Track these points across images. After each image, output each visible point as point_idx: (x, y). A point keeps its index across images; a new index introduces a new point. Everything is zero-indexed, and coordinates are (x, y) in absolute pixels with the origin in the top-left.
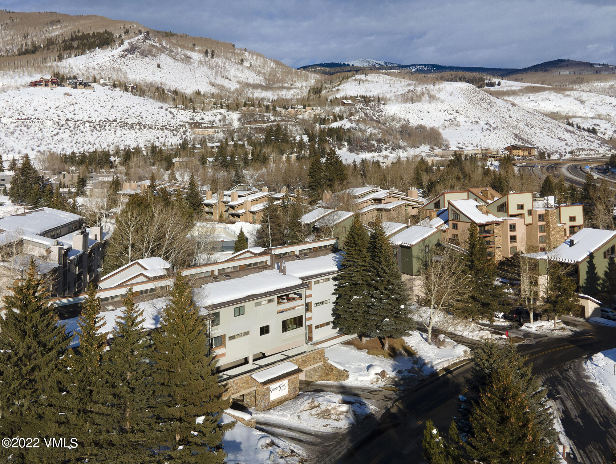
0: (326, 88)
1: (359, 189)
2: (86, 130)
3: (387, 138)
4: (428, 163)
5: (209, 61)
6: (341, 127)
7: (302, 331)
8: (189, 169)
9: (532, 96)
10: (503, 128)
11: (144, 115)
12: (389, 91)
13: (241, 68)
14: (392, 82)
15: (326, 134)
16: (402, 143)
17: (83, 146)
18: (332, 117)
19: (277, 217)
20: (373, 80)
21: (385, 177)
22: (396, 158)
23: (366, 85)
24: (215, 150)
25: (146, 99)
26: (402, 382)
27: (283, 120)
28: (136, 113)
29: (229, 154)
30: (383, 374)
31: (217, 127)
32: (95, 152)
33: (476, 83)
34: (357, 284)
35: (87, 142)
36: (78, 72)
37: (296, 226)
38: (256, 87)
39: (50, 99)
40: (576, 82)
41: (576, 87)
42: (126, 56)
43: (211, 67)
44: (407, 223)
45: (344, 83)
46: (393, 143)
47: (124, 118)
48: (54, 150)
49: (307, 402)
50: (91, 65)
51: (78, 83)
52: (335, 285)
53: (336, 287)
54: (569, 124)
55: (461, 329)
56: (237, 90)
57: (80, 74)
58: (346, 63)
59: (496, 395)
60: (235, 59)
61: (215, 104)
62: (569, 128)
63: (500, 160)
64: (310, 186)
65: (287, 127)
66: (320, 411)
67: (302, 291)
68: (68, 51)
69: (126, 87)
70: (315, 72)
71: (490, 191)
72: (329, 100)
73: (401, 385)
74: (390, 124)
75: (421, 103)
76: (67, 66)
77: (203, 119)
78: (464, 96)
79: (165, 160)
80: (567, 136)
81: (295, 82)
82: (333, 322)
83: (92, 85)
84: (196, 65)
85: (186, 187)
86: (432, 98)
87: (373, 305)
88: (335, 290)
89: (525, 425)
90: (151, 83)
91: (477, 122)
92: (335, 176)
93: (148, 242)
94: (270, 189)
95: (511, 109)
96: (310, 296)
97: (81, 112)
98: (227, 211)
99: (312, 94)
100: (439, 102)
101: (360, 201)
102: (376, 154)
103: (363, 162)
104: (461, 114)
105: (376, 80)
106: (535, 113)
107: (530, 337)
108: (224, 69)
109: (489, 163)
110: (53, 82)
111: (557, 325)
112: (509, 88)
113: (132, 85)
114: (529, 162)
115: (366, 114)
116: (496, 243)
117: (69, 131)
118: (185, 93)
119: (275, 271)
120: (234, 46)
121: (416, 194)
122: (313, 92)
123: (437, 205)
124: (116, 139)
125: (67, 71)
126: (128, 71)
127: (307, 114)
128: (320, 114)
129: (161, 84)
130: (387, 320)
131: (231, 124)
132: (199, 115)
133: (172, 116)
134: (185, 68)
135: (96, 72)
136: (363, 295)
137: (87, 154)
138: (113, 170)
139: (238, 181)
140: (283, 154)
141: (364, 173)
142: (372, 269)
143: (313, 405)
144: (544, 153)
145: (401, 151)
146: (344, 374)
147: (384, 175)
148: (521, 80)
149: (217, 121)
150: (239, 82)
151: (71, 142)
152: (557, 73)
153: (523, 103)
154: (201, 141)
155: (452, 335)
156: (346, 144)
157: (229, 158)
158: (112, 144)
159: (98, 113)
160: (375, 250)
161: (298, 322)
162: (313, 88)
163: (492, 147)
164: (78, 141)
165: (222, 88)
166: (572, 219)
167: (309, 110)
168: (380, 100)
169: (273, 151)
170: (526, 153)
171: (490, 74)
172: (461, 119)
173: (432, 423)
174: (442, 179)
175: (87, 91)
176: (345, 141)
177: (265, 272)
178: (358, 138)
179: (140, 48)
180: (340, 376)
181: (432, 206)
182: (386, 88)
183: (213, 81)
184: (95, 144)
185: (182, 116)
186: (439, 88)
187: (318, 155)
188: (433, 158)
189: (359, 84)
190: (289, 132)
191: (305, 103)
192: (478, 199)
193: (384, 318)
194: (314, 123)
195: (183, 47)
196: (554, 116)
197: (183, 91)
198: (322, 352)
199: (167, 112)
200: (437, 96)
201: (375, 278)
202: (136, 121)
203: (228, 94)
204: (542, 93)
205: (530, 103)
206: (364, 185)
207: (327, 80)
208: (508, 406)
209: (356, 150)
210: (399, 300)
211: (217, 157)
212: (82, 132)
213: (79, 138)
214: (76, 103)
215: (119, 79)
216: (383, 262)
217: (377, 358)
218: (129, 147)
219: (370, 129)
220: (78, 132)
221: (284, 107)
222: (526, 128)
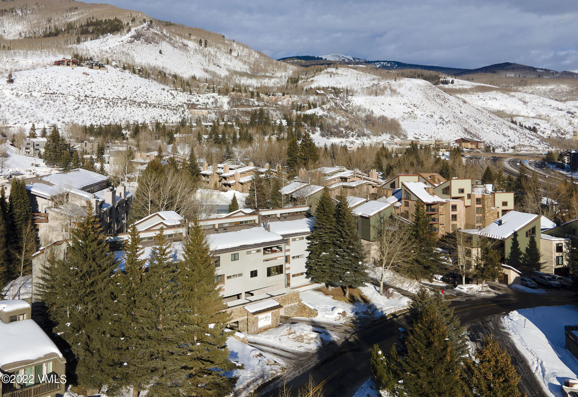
0: (302, 79)
1: (328, 168)
2: (101, 105)
3: (354, 126)
4: (388, 150)
5: (203, 50)
6: (314, 114)
7: (282, 277)
8: (188, 144)
9: (481, 95)
10: (455, 122)
11: (149, 95)
12: (356, 84)
13: (229, 57)
14: (359, 76)
15: (301, 120)
16: (367, 132)
17: (99, 120)
18: (307, 105)
19: (262, 187)
20: (343, 73)
21: (350, 160)
22: (361, 144)
23: (337, 78)
24: (209, 129)
25: (150, 81)
26: (358, 321)
27: (265, 105)
28: (142, 93)
29: (221, 132)
30: (344, 314)
31: (210, 109)
32: (110, 125)
33: (432, 80)
34: (325, 243)
35: (102, 116)
36: (94, 54)
37: (277, 195)
38: (242, 74)
39: (71, 76)
40: (520, 85)
41: (520, 88)
42: (133, 41)
43: (204, 56)
44: (367, 198)
45: (317, 75)
46: (359, 130)
47: (133, 96)
48: (76, 122)
49: (286, 329)
50: (104, 49)
51: (94, 64)
52: (308, 243)
53: (309, 245)
54: (513, 122)
55: (407, 286)
56: (226, 77)
57: (96, 56)
58: (320, 57)
59: (425, 326)
60: (225, 49)
61: (208, 88)
62: (513, 125)
63: (450, 151)
64: (289, 164)
65: (268, 112)
66: (296, 336)
67: (282, 246)
68: (85, 35)
69: (134, 69)
70: (293, 63)
71: (437, 176)
72: (305, 89)
73: (357, 323)
74: (356, 114)
75: (383, 97)
76: (85, 49)
77: (198, 101)
78: (421, 92)
79: (168, 135)
80: (510, 133)
81: (276, 72)
82: (306, 273)
83: (106, 66)
84: (192, 53)
85: (187, 159)
86: (394, 92)
87: (337, 260)
88: (308, 247)
89: (445, 349)
90: (154, 67)
91: (432, 116)
92: (309, 156)
93: (164, 200)
94: (255, 165)
95: (462, 105)
96: (289, 250)
97: (97, 90)
98: (220, 181)
99: (290, 83)
100: (399, 96)
101: (329, 178)
102: (344, 140)
103: (333, 146)
104: (418, 108)
105: (345, 73)
106: (483, 111)
107: (461, 295)
108: (216, 58)
109: (441, 153)
110: (74, 63)
111: (484, 288)
112: (461, 87)
113: (139, 68)
114: (476, 154)
115: (336, 104)
116: (440, 220)
117: (87, 106)
118: (183, 77)
119: (262, 228)
120: (224, 37)
121: (376, 176)
122: (291, 82)
123: (393, 185)
124: (127, 115)
125: (84, 53)
126: (135, 55)
127: (286, 101)
128: (297, 102)
129: (163, 68)
130: (348, 273)
131: (221, 106)
132: (195, 98)
133: (172, 97)
134: (182, 54)
135: (108, 55)
136: (329, 252)
137: (103, 126)
138: (125, 141)
139: (228, 156)
140: (265, 135)
141: (334, 155)
142: (337, 232)
143: (290, 332)
144: (489, 147)
145: (365, 138)
146: (314, 313)
147: (350, 158)
148: (472, 80)
149: (210, 103)
150: (228, 70)
151: (90, 115)
152: (504, 75)
153: (473, 100)
154: (197, 120)
155: (399, 290)
156: (319, 129)
157: (220, 136)
158: (124, 119)
159: (111, 92)
160: (340, 216)
161: (279, 270)
162: (291, 78)
163: (444, 139)
164: (95, 115)
165: (214, 74)
166: (505, 204)
167: (287, 97)
168: (348, 92)
169: (257, 132)
170: (474, 146)
171: (445, 73)
172: (418, 112)
173: (378, 346)
174: (399, 164)
175: (101, 71)
176: (318, 126)
177: (254, 228)
178: (329, 125)
179: (144, 35)
180: (311, 313)
181: (388, 186)
182: (353, 81)
183: (206, 67)
184: (109, 118)
185: (181, 98)
186: (400, 84)
187: (294, 138)
188: (392, 146)
189: (331, 76)
190: (270, 116)
191: (284, 91)
192: (427, 183)
193: (346, 271)
194: (292, 109)
195: (181, 36)
196: (500, 114)
197: (181, 75)
198: (297, 294)
199: (169, 93)
200: (398, 90)
201: (339, 239)
202: (143, 100)
203: (219, 80)
204: (490, 93)
205: (479, 101)
206: (333, 166)
207: (303, 71)
208: (433, 335)
209: (327, 135)
210: (357, 258)
211: (210, 135)
212: (98, 107)
213: (96, 112)
214: (93, 82)
215: (128, 62)
216: (346, 226)
217: (340, 302)
218: (137, 122)
219: (339, 117)
220: (95, 107)
221: (266, 94)
222: (475, 124)
